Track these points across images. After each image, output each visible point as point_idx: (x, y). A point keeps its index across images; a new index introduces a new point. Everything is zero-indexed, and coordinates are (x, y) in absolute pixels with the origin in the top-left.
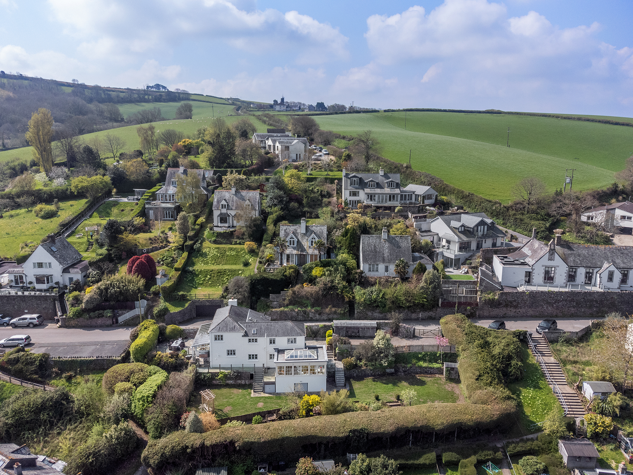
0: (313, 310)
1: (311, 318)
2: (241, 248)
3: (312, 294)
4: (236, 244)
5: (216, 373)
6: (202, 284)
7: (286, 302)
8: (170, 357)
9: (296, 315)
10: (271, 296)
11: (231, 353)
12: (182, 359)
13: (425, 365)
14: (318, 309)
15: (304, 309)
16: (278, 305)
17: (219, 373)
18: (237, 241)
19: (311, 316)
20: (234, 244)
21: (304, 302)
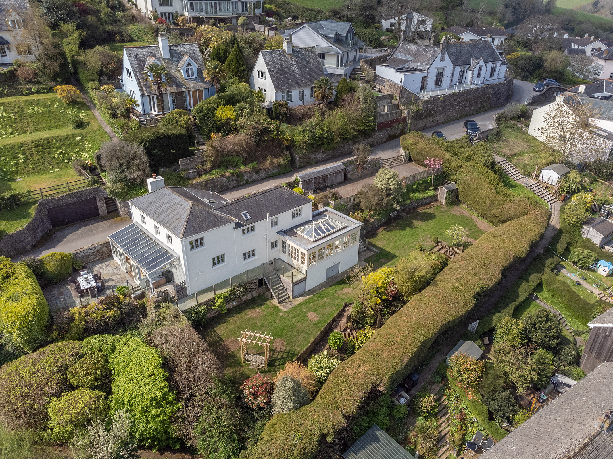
0: (249, 169)
1: (247, 180)
2: (50, 99)
3: (242, 146)
4: (31, 93)
5: (209, 300)
6: (17, 172)
7: (209, 166)
8: (105, 309)
9: (227, 181)
10: (181, 162)
11: (218, 260)
12: (129, 303)
13: (421, 196)
14: (255, 164)
15: (237, 170)
16: (196, 173)
17: (214, 298)
18: (31, 89)
19: (246, 178)
20: (28, 94)
21: (233, 160)
